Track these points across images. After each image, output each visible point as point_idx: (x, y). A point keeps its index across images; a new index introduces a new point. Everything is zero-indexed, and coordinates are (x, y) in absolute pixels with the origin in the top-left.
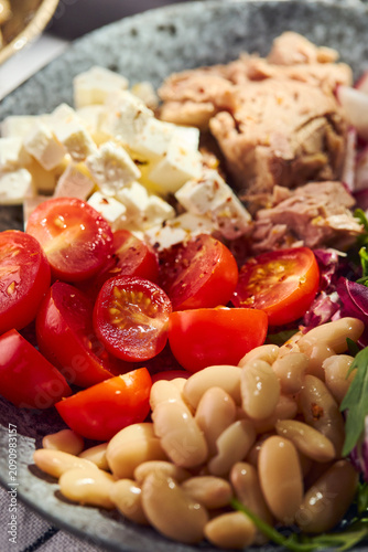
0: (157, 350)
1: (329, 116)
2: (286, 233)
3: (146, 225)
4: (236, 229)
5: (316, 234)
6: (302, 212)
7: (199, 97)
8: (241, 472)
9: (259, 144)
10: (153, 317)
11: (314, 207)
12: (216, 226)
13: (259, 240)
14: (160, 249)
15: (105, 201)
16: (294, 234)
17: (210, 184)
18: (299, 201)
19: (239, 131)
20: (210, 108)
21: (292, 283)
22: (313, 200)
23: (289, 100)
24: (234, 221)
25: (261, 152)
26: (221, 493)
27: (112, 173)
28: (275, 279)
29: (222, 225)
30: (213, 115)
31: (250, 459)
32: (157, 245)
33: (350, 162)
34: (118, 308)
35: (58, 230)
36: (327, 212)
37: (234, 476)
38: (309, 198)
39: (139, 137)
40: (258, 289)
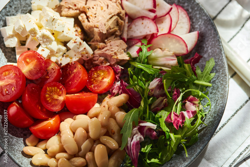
0: (61, 108)
1: (118, 15)
2: (104, 60)
3: (57, 55)
4: (87, 57)
5: (114, 61)
6: (109, 54)
7: (74, 8)
8: (89, 155)
9: (95, 27)
10: (60, 96)
11: (113, 52)
12: (80, 56)
13: (95, 61)
14: (62, 66)
15: (43, 50)
16: (106, 60)
17: (78, 43)
18: (108, 50)
19: (89, 21)
20: (78, 11)
21: (106, 82)
22: (113, 49)
23: (105, 8)
24: (86, 55)
25: (96, 30)
26: (83, 163)
27: (45, 40)
28: (100, 78)
29: (82, 56)
30: (79, 14)
31: (92, 150)
32: (61, 64)
33: (126, 29)
34: (48, 94)
35: (28, 63)
36: (118, 54)
37: (87, 157)
38: (112, 48)
39: (54, 27)
40: (95, 81)
